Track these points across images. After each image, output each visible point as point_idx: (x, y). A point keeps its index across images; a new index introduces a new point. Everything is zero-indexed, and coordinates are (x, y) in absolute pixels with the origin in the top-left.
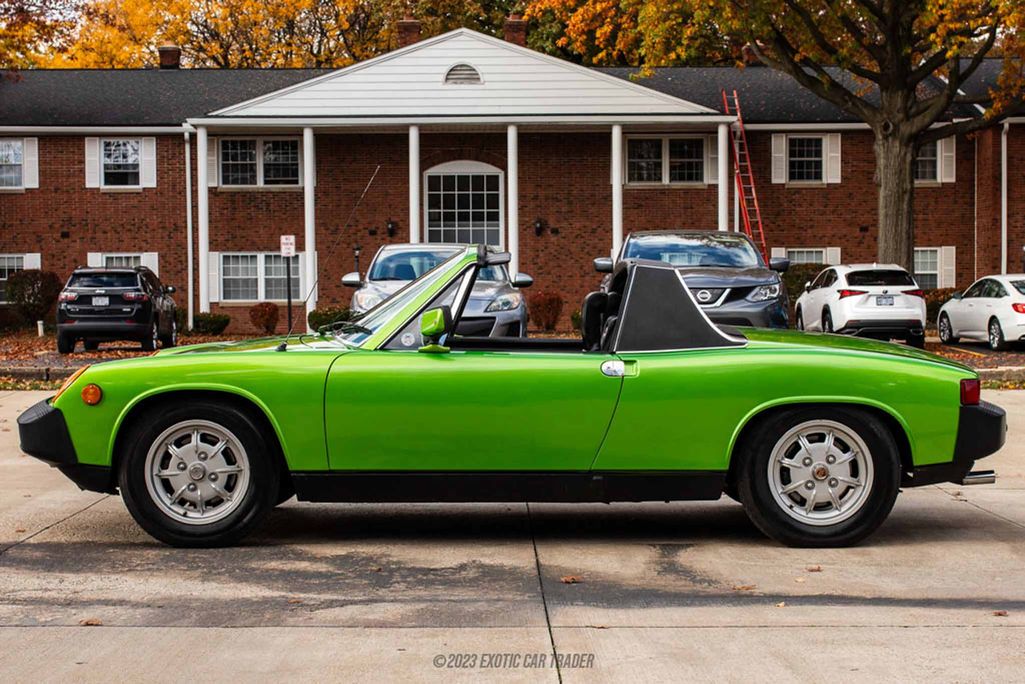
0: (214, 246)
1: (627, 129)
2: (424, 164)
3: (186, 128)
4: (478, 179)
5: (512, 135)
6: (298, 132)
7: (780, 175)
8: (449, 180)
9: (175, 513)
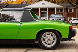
1: (56, 8)
2: (41, 11)
4: (45, 12)
5: (47, 9)
7: (69, 12)
8: (43, 12)
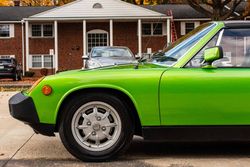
0: (30, 53)
1: (142, 20)
2: (87, 30)
3: (22, 21)
4: (101, 35)
5: (111, 22)
6: (53, 22)
7: (183, 33)
8: (94, 35)
9: (85, 145)
